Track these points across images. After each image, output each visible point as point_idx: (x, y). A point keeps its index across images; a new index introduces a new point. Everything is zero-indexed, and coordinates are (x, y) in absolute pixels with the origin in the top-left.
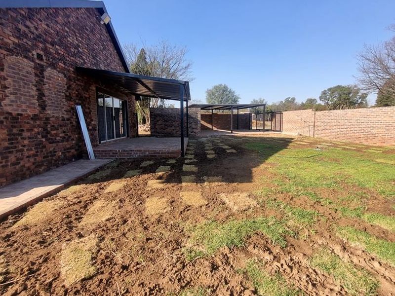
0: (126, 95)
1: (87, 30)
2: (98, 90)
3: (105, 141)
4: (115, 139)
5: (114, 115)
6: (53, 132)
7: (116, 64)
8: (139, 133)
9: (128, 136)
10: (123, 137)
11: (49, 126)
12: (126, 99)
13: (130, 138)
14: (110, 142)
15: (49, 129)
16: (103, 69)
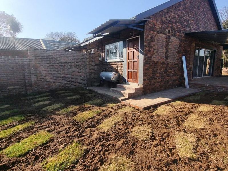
0: (216, 46)
1: (195, 8)
2: (196, 45)
3: (196, 78)
4: (203, 77)
5: (204, 61)
6: (170, 71)
7: (211, 25)
8: (222, 74)
9: (212, 76)
10: (208, 76)
11: (168, 67)
12: (215, 49)
13: (214, 77)
14: (199, 78)
15: (168, 69)
16: (202, 31)
